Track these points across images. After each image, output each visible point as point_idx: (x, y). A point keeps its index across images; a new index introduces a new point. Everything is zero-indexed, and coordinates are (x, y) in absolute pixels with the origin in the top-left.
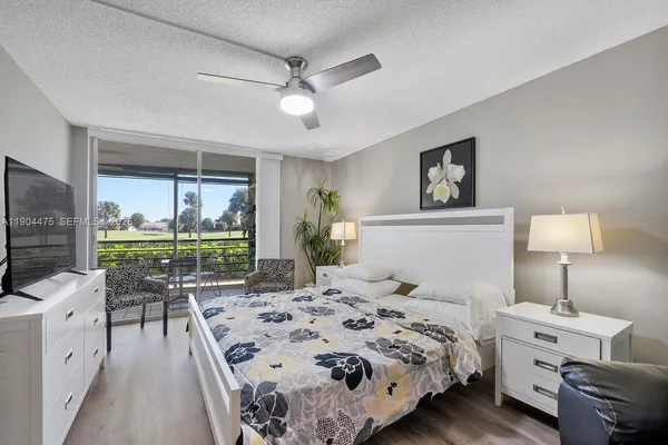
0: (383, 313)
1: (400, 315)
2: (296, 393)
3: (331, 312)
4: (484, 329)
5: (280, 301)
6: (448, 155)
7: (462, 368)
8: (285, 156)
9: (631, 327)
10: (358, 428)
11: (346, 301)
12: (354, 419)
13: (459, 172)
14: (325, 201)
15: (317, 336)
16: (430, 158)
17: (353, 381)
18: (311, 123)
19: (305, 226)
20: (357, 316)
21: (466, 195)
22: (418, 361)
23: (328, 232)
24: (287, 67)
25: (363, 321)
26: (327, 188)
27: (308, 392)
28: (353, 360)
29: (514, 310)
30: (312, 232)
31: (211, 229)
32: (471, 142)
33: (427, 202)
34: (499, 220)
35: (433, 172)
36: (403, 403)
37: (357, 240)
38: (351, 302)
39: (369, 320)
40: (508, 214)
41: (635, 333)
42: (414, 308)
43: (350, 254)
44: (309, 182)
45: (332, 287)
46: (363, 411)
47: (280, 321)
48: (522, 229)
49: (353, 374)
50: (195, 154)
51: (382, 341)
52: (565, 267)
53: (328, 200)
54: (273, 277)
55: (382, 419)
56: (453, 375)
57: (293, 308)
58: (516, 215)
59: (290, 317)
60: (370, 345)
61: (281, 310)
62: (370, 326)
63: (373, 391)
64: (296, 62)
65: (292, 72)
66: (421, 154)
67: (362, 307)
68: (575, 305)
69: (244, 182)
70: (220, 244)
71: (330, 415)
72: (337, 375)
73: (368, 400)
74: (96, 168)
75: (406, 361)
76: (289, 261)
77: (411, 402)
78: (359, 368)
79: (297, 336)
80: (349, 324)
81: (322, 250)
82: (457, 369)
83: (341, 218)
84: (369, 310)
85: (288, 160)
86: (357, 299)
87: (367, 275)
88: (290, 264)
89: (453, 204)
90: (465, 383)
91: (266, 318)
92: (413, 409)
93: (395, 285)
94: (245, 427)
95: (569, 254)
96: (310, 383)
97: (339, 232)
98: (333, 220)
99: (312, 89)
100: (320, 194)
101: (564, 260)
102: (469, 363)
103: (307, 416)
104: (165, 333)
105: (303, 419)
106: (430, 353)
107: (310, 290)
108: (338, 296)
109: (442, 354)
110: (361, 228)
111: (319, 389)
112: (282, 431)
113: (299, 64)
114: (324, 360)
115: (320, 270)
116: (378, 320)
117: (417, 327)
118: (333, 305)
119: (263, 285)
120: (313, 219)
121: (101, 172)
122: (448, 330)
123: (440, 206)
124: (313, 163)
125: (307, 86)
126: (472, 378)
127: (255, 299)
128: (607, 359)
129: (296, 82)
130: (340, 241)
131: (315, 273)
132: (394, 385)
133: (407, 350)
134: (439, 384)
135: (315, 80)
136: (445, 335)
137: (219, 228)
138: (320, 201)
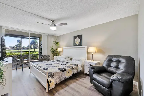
0: (67, 63)
1: (70, 63)
2: (55, 73)
3: (59, 63)
4: (82, 64)
5: (49, 62)
6: (78, 37)
7: (79, 69)
8: (48, 35)
9: (100, 62)
10: (64, 78)
11: (61, 61)
12: (63, 76)
13: (80, 40)
14: (56, 44)
15: (57, 66)
16: (75, 37)
17: (63, 71)
18: (55, 31)
19: (52, 49)
20: (63, 64)
21: (81, 44)
22: (73, 68)
23: (57, 50)
24: (52, 21)
25: (64, 64)
26: (57, 41)
27: (57, 73)
28: (63, 69)
29: (87, 61)
30: (54, 50)
31: (25, 49)
32: (81, 35)
33: (75, 45)
34: (85, 48)
35: (76, 40)
36: (71, 74)
37: (63, 51)
38: (62, 62)
39: (65, 64)
40: (86, 47)
41: (100, 63)
42: (72, 62)
43: (61, 54)
44: (53, 40)
45: (58, 60)
46: (65, 75)
47: (50, 65)
48: (88, 49)
49: (63, 70)
50: (28, 33)
51: (67, 66)
52: (93, 54)
53: (57, 43)
54: (46, 58)
55: (68, 77)
56: (78, 71)
57: (52, 63)
58: (87, 47)
59: (52, 64)
60: (66, 67)
61: (50, 63)
62: (66, 65)
63: (66, 73)
64: (53, 21)
65: (53, 23)
66: (74, 36)
67: (64, 62)
68: (94, 60)
69: (38, 39)
70: (31, 52)
71: (60, 76)
72: (61, 70)
73: (66, 74)
74: (4, 35)
75: (71, 68)
76: (49, 55)
77: (72, 74)
78: (64, 70)
79: (53, 67)
80: (62, 65)
81: (55, 53)
82: (78, 70)
83: (59, 47)
84: (65, 63)
85: (49, 35)
86: (63, 61)
87: (65, 57)
88: (49, 56)
89: (79, 45)
90: (79, 71)
91: (47, 65)
92: (72, 75)
93: (69, 59)
94: (48, 78)
95: (93, 53)
96: (57, 71)
97: (59, 50)
98: (58, 47)
99: (56, 26)
100: (55, 42)
101: (92, 54)
102: (80, 68)
103: (57, 76)
104: (23, 71)
105: (56, 76)
106: (74, 67)
107: (54, 60)
108: (60, 61)
109: (76, 67)
110: (63, 49)
111: (58, 72)
112: (54, 78)
113: (54, 21)
114: (59, 69)
115: (55, 57)
116: (66, 64)
117: (73, 64)
118: (59, 62)
119: (44, 60)
120: (54, 47)
121: (5, 36)
122: (77, 64)
123: (77, 45)
124: (54, 36)
125: (55, 25)
126: (80, 70)
127: (43, 62)
128: (96, 65)
129: (53, 25)
130: (59, 51)
131: (54, 58)
132: (69, 72)
133: (71, 67)
134: (75, 72)
135: (57, 25)
136: (77, 65)
137: (27, 49)
138: (55, 44)
